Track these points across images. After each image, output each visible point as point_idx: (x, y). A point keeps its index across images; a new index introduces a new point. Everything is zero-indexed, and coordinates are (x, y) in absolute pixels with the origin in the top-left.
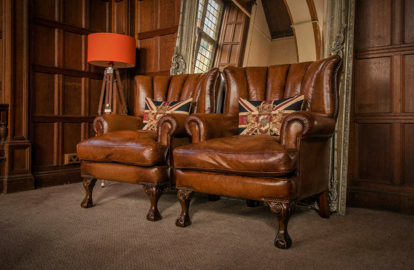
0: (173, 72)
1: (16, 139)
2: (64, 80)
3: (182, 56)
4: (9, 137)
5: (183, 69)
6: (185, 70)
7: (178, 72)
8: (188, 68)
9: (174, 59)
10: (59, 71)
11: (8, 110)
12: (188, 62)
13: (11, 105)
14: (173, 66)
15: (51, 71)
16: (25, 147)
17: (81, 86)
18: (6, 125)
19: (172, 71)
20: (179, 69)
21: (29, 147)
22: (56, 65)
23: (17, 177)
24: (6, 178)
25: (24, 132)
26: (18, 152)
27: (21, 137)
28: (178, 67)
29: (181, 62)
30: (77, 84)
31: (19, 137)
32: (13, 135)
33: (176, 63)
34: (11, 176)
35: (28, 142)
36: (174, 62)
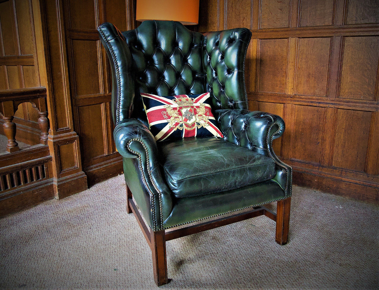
1: (60, 133)
4: (51, 130)
11: (46, 95)
13: (49, 90)
16: (71, 141)
18: (47, 115)
21: (76, 140)
23: (68, 179)
24: (55, 181)
25: (69, 122)
26: (64, 149)
27: (65, 129)
31: (64, 129)
32: (56, 128)
34: (61, 179)
35: (74, 135)
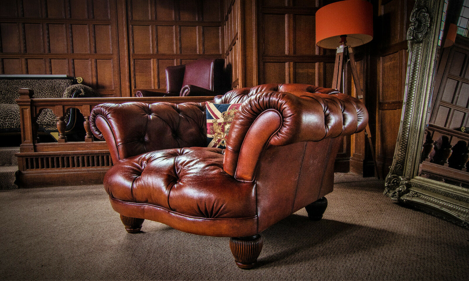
0: (412, 34)
2: (295, 68)
3: (427, 8)
5: (427, 27)
6: (430, 27)
7: (420, 34)
8: (435, 24)
9: (413, 15)
10: (288, 58)
12: (436, 15)
14: (412, 26)
15: (281, 60)
17: (315, 72)
19: (410, 33)
20: (422, 29)
22: (287, 53)
28: (419, 26)
29: (424, 17)
30: (311, 70)
33: (416, 20)
36: (413, 19)
